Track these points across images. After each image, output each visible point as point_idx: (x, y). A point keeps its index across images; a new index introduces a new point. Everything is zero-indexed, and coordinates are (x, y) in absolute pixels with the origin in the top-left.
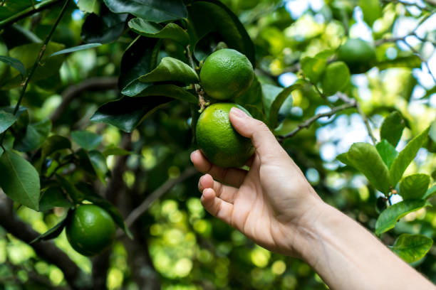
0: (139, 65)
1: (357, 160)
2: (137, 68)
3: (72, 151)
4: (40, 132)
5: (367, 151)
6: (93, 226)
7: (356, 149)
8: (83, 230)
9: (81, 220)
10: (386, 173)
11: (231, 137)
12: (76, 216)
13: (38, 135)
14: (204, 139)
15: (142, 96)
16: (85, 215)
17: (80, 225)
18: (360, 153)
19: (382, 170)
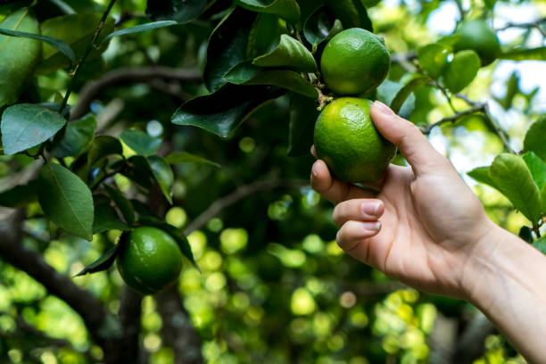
0: (229, 50)
1: (501, 177)
2: (228, 55)
3: (124, 157)
4: (81, 131)
5: (515, 165)
6: (155, 255)
7: (502, 163)
8: (142, 259)
9: (138, 246)
10: (537, 195)
11: (373, 137)
12: (132, 241)
13: (79, 135)
14: (333, 140)
15: (252, 84)
16: (144, 240)
17: (138, 253)
18: (507, 168)
19: (532, 191)
